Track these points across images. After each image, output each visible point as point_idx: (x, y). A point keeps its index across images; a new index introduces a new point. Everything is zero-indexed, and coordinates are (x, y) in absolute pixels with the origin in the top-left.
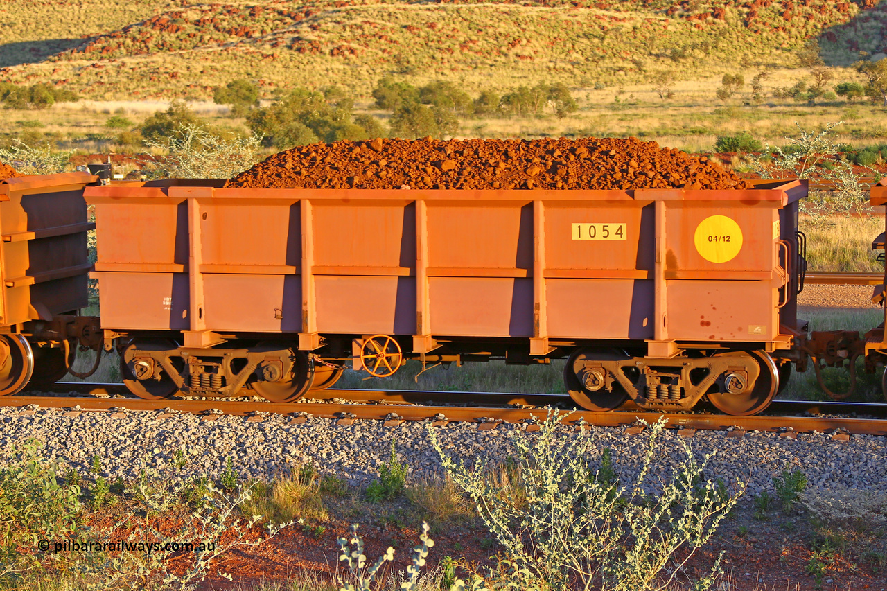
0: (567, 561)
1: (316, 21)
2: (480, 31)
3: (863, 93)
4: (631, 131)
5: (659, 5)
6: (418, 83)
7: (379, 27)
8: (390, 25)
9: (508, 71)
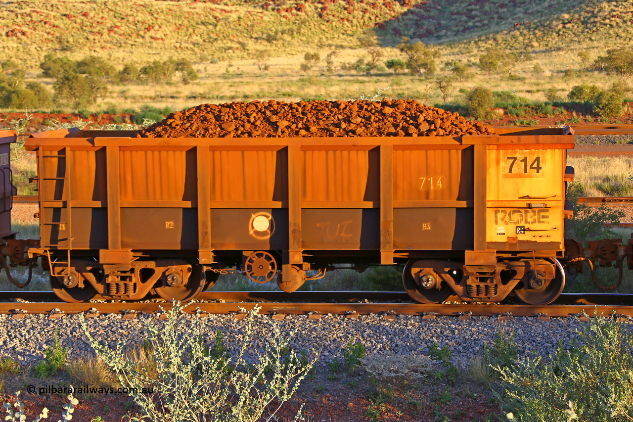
0: (188, 415)
2: (123, 19)
3: (405, 67)
4: (238, 94)
5: (257, 1)
6: (76, 57)
7: (44, 15)
8: (52, 14)
9: (145, 49)
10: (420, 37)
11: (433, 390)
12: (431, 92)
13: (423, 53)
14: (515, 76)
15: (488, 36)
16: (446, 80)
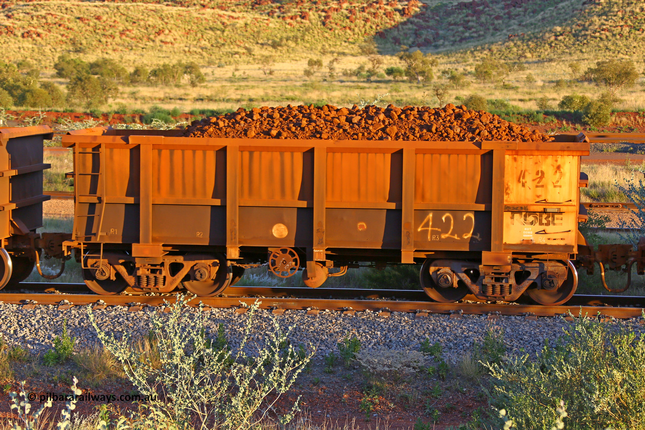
0: (190, 405)
1: (11, 12)
2: (134, 23)
3: (404, 74)
4: (243, 98)
5: (263, 9)
6: (89, 59)
7: (59, 17)
8: (67, 16)
9: (155, 53)
10: (419, 46)
11: (425, 384)
12: (428, 99)
13: (421, 61)
14: (509, 85)
15: (483, 46)
16: (443, 87)
